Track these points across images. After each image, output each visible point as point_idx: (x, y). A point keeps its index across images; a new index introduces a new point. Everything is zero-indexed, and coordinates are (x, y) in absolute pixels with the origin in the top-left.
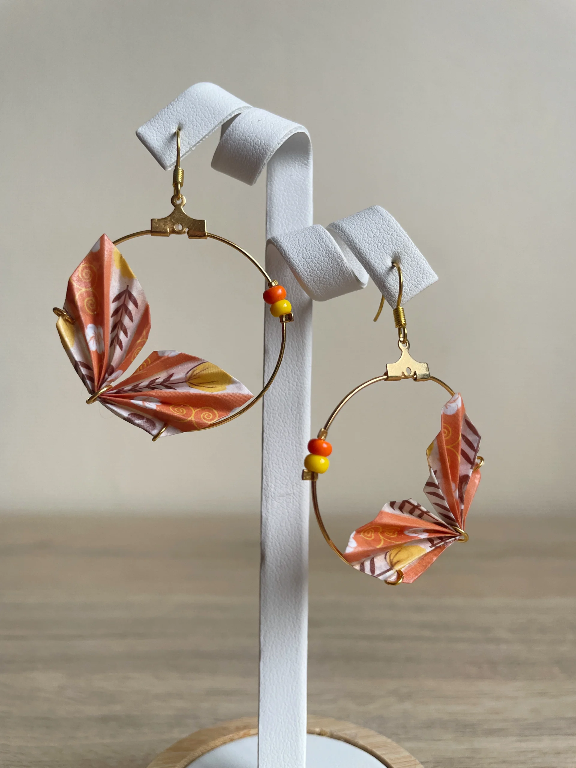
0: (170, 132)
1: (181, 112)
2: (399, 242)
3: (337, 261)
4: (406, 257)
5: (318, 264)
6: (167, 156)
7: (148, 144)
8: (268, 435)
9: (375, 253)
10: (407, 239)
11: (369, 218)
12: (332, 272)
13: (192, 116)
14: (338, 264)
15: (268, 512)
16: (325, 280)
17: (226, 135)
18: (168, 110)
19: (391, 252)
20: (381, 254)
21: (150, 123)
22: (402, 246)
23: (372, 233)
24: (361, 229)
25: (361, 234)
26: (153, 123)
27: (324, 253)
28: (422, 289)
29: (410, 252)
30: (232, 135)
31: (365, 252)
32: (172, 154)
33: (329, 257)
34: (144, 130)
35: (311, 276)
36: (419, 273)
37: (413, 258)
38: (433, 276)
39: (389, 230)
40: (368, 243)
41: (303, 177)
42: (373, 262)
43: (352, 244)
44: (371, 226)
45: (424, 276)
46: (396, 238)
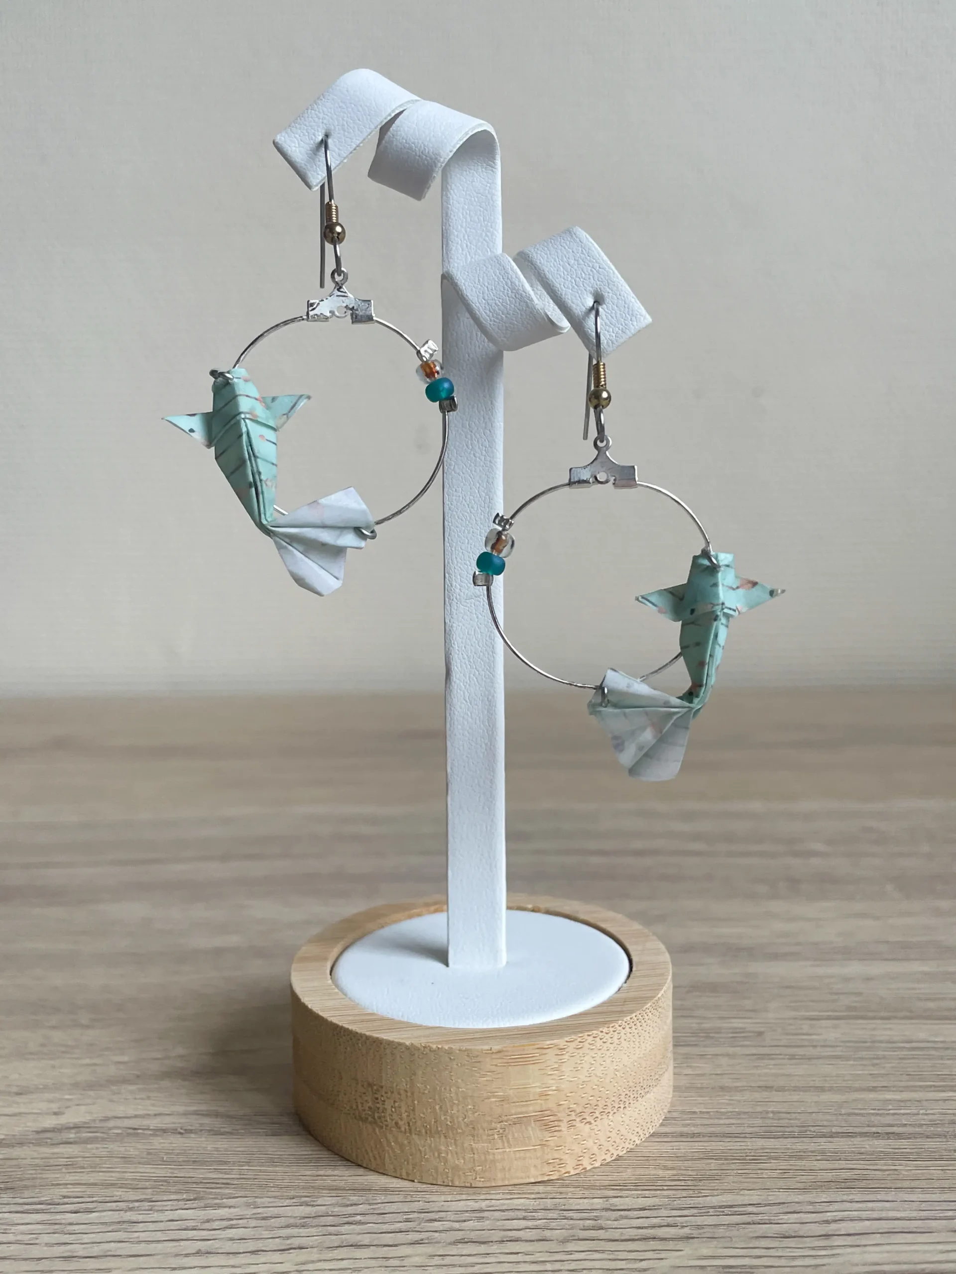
0: (315, 140)
1: (329, 114)
2: (602, 276)
3: (527, 302)
4: (611, 295)
5: (502, 307)
6: (313, 173)
7: (289, 157)
8: (450, 524)
9: (572, 290)
10: (611, 271)
11: (565, 245)
12: (519, 316)
13: (343, 120)
14: (527, 306)
15: (452, 617)
16: (512, 326)
17: (386, 142)
18: (313, 111)
19: (591, 289)
20: (580, 292)
21: (291, 129)
22: (605, 281)
23: (568, 265)
24: (555, 261)
25: (555, 267)
26: (294, 129)
27: (510, 293)
28: (631, 335)
29: (616, 288)
30: (392, 142)
31: (560, 289)
32: (319, 169)
33: (515, 296)
34: (283, 138)
35: (494, 321)
36: (627, 315)
37: (620, 295)
38: (645, 318)
39: (590, 261)
40: (564, 279)
41: (488, 183)
42: (569, 303)
43: (545, 279)
44: (567, 256)
45: (634, 318)
46: (598, 272)
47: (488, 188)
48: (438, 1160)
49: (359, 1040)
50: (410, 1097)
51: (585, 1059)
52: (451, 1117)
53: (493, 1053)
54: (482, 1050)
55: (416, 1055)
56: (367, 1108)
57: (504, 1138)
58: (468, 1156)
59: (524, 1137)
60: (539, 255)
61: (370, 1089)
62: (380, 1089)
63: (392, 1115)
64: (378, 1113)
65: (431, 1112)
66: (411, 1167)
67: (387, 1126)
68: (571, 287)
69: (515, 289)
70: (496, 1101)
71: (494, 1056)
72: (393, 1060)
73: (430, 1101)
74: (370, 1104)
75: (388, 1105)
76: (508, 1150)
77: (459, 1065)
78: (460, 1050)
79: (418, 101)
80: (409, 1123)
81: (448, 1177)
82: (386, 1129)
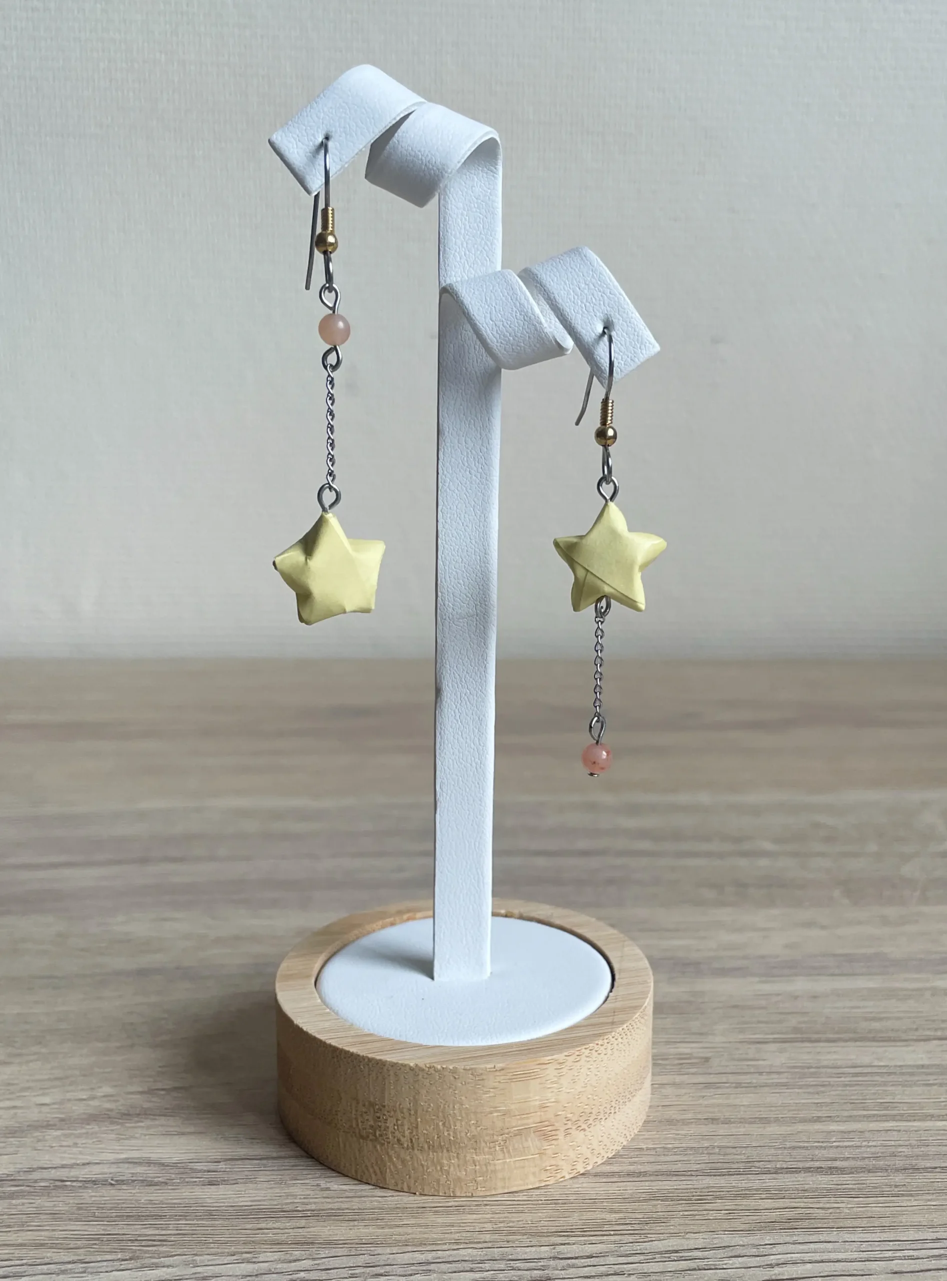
0: (314, 143)
1: (330, 115)
2: (613, 303)
3: (535, 325)
4: (621, 322)
5: (510, 328)
7: (287, 159)
8: (444, 542)
9: (582, 315)
10: (622, 299)
11: (575, 267)
12: (527, 338)
13: (344, 121)
14: (536, 330)
16: (519, 348)
17: (390, 149)
18: (312, 110)
19: (602, 315)
20: (590, 318)
21: (288, 128)
22: (616, 307)
23: (578, 289)
24: (565, 283)
25: (565, 290)
26: (292, 129)
27: (518, 314)
28: (641, 363)
29: (626, 315)
31: (570, 314)
32: (317, 173)
33: (524, 319)
34: (280, 137)
35: (501, 343)
36: (637, 342)
37: (630, 322)
38: (654, 347)
39: (600, 286)
40: (574, 302)
41: (489, 189)
42: (579, 328)
43: (554, 303)
44: (578, 280)
45: (643, 347)
46: (609, 298)
47: (488, 194)
48: (440, 1173)
49: (361, 1062)
50: (413, 1115)
51: (582, 1070)
52: (455, 1133)
53: (496, 1071)
54: (486, 1068)
55: (420, 1076)
56: (368, 1127)
57: (505, 1150)
58: (471, 1168)
59: (524, 1148)
60: (548, 277)
61: (372, 1110)
62: (381, 1107)
63: (394, 1133)
64: (380, 1131)
65: (434, 1129)
66: (413, 1181)
67: (389, 1143)
68: (581, 312)
69: (524, 312)
70: (498, 1116)
71: (498, 1073)
72: (397, 1081)
73: (434, 1117)
74: (372, 1123)
75: (390, 1123)
76: (508, 1160)
77: (464, 1083)
78: (464, 1069)
79: (424, 103)
80: (411, 1140)
81: (449, 1189)
82: (387, 1145)
